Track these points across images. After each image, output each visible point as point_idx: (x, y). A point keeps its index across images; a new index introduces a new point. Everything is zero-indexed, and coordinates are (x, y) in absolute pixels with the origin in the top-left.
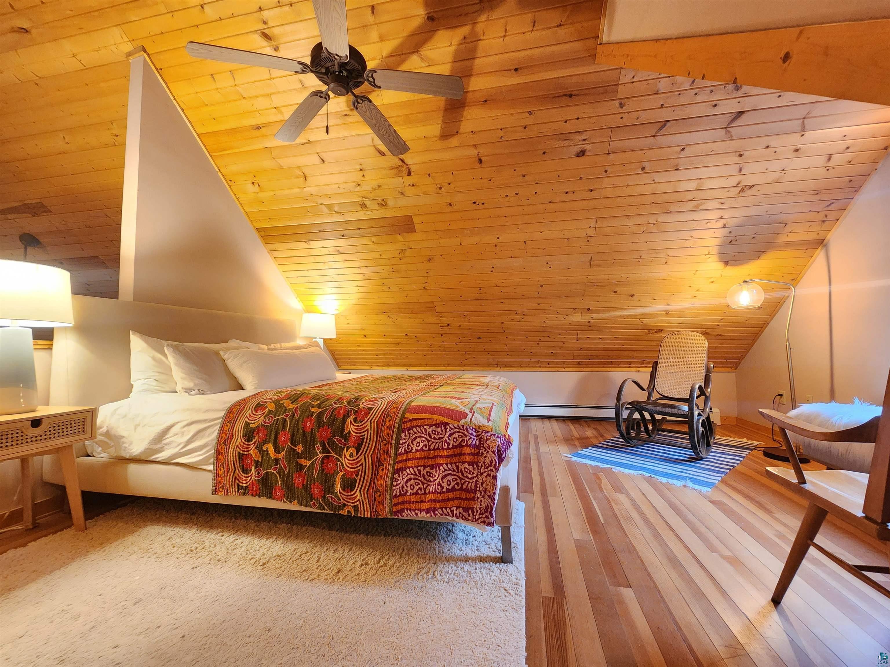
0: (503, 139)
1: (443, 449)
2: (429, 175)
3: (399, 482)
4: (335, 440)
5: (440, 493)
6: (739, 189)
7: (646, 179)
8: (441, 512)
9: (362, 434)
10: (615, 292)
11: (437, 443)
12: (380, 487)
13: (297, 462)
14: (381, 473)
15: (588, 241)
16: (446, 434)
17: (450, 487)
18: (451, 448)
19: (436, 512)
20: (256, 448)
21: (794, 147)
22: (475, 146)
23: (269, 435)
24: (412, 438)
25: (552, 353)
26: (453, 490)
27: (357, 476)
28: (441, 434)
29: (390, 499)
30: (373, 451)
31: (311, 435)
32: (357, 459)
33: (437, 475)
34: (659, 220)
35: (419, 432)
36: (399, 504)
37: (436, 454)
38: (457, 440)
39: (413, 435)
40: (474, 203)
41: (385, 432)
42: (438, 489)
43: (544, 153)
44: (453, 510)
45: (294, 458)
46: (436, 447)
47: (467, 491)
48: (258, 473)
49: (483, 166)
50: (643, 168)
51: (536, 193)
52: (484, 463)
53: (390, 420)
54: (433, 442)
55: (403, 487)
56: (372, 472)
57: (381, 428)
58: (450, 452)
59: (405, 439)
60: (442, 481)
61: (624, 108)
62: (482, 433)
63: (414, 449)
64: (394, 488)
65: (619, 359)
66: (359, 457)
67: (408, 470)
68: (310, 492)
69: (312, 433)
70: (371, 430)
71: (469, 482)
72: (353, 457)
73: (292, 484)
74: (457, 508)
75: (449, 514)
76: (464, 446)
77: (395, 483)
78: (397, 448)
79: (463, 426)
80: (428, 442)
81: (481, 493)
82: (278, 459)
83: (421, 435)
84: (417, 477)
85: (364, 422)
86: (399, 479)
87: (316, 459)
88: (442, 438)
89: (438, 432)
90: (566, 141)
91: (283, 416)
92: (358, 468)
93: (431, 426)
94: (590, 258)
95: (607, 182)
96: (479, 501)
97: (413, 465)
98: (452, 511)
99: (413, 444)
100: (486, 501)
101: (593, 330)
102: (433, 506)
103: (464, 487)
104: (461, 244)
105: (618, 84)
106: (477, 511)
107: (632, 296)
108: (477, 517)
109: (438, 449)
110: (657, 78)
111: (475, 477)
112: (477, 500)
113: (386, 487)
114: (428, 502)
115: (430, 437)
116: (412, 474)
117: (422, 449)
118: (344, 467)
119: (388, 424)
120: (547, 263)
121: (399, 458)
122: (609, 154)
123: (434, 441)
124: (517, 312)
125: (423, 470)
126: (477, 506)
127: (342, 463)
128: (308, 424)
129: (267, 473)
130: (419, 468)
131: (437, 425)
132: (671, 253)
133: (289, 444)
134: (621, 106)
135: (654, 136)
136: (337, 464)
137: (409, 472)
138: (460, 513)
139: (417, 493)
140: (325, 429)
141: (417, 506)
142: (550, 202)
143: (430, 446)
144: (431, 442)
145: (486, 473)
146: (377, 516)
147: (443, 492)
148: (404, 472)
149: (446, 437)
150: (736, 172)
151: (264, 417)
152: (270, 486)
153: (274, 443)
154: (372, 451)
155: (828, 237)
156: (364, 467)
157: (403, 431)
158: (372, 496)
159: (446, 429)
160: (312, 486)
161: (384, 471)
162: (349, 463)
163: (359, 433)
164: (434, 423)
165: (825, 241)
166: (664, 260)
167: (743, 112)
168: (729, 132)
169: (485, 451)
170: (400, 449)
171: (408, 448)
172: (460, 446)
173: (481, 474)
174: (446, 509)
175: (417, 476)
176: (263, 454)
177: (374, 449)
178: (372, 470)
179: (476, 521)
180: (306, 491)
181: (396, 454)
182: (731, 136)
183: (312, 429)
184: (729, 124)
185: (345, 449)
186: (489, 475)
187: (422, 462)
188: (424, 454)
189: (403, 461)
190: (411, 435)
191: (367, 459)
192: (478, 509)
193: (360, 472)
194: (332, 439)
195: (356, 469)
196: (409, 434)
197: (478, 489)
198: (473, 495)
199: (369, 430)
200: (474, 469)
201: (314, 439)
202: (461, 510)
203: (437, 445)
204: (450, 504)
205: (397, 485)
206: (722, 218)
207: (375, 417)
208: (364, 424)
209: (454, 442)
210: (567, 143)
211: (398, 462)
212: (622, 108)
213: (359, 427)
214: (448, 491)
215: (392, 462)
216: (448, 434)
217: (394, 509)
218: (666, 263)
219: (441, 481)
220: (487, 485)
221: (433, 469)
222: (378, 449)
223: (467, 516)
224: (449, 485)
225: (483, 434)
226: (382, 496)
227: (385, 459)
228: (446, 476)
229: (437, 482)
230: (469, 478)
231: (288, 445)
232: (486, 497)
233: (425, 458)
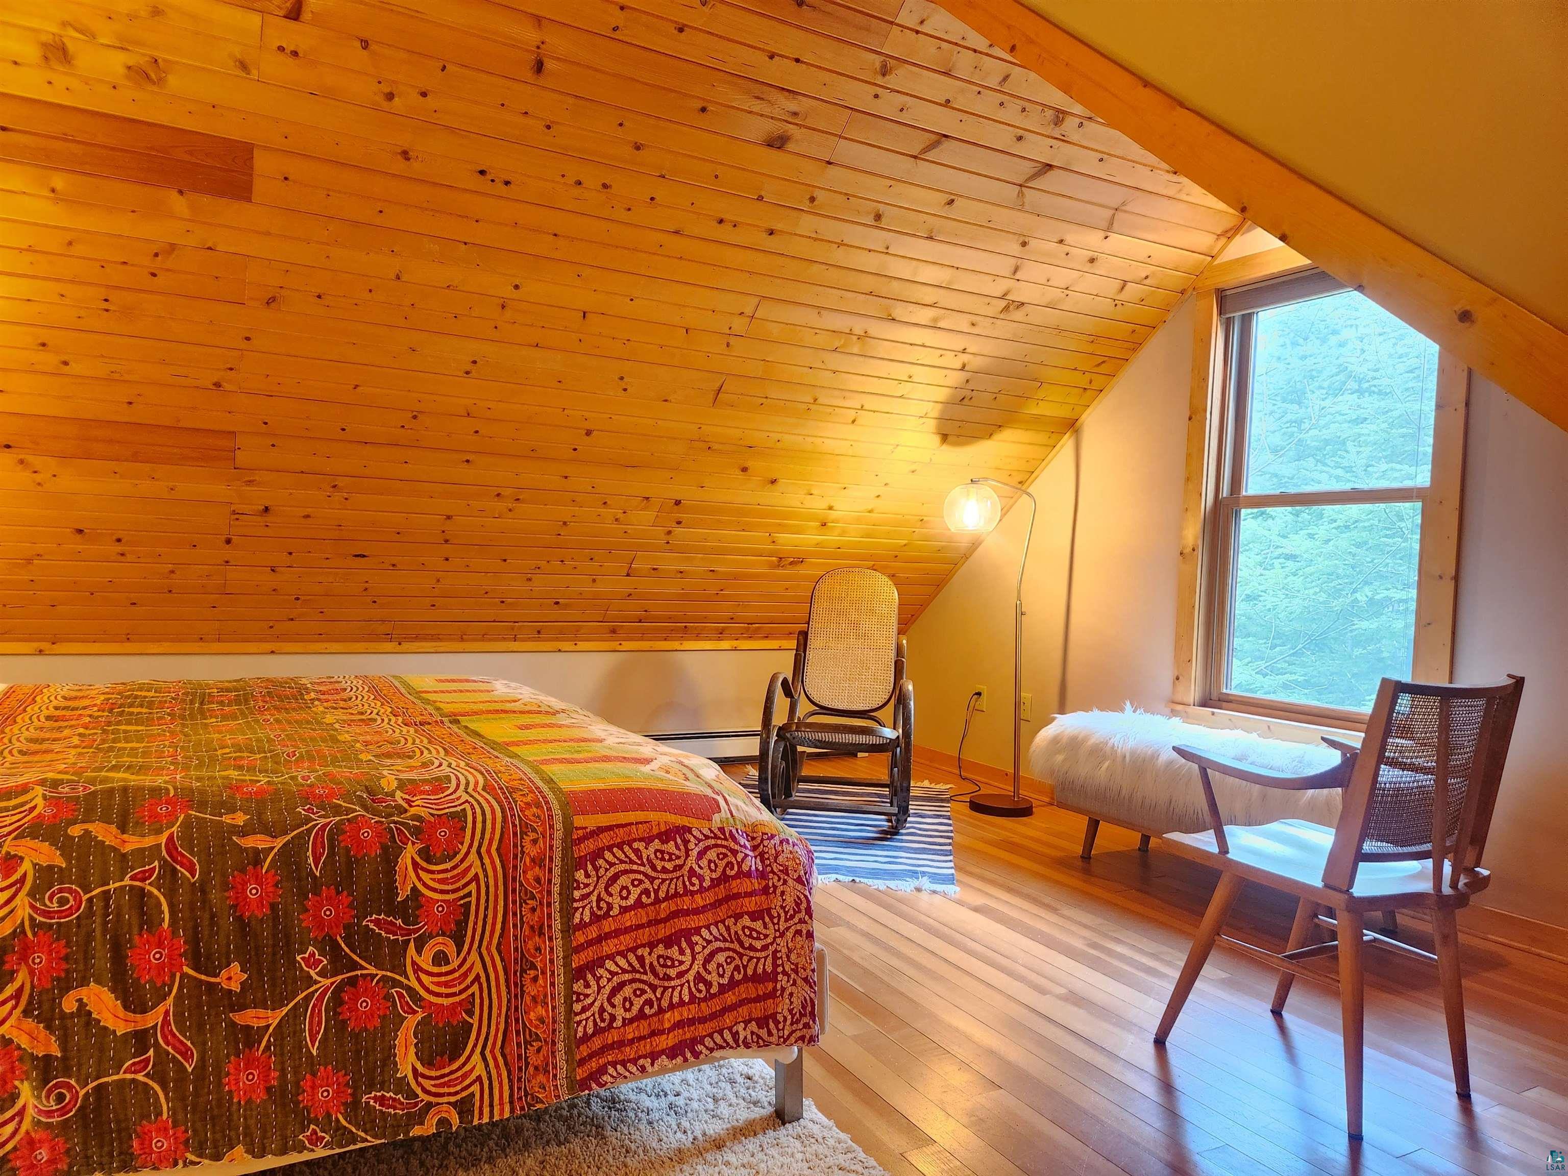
0: (616, 35)
1: (687, 892)
2: (365, 44)
3: (589, 1001)
4: (372, 926)
5: (705, 1000)
6: (1003, 304)
7: (877, 238)
8: (712, 1045)
9: (461, 893)
10: (744, 470)
11: (672, 880)
12: (537, 1027)
13: (233, 1024)
14: (531, 989)
15: (728, 345)
16: (687, 856)
17: (725, 981)
18: (710, 888)
19: (700, 1048)
20: (26, 1013)
21: (1091, 254)
22: (538, 20)
23: (80, 956)
24: (606, 878)
25: (557, 603)
26: (733, 984)
27: (471, 1013)
28: (678, 857)
29: (569, 1052)
30: (501, 936)
31: (275, 926)
32: (460, 966)
33: (687, 958)
34: (872, 332)
35: (622, 862)
36: (591, 1056)
37: (673, 908)
38: (716, 866)
39: (607, 870)
40: (482, 172)
41: (530, 875)
42: (700, 991)
43: (703, 110)
44: (737, 1032)
45: (218, 1015)
46: (672, 891)
47: (756, 979)
48: (60, 1098)
49: (541, 81)
50: (878, 217)
51: (652, 199)
52: (782, 907)
53: (535, 842)
54: (664, 880)
55: (602, 1010)
56: (509, 993)
57: (515, 867)
58: (710, 897)
59: (586, 885)
60: (706, 970)
61: (887, 77)
62: (762, 840)
63: (616, 906)
64: (578, 1018)
65: (705, 620)
66: (465, 960)
67: (609, 964)
68: (297, 1103)
69: (275, 918)
70: (486, 876)
71: (759, 959)
72: (447, 963)
73: (220, 1101)
74: (747, 1023)
75: (728, 1044)
76: (734, 877)
77: (577, 1007)
78: (567, 913)
79: (722, 830)
80: (652, 883)
81: (789, 976)
82: (146, 1031)
83: (627, 867)
84: (638, 976)
85: (459, 857)
86: (588, 991)
87: (307, 999)
88: (680, 867)
89: (670, 854)
90: (759, 102)
91: (127, 881)
92: (470, 992)
93: (648, 840)
94: (718, 385)
95: (807, 224)
96: (786, 995)
97: (623, 948)
98: (735, 1035)
99: (611, 895)
100: (801, 992)
101: (671, 551)
102: (688, 1036)
103: (750, 972)
104: (398, 278)
105: (892, 23)
106: (785, 1019)
107: (773, 482)
108: (786, 1033)
109: (676, 894)
110: (956, 44)
111: (772, 944)
112: (782, 995)
113: (554, 1022)
114: (670, 1030)
115: (654, 868)
116: (624, 971)
117: (639, 904)
118: (421, 999)
119: (532, 851)
120: (622, 378)
121: (580, 938)
122: (829, 163)
123: (664, 876)
124: (500, 490)
125: (650, 954)
126: (783, 1007)
127: (409, 989)
128: (252, 892)
129: (99, 1089)
130: (640, 952)
131: (666, 836)
132: (870, 403)
133: (186, 969)
134: (885, 71)
135: (915, 157)
136: (388, 997)
137: (613, 968)
138: (752, 1033)
139: (641, 1015)
140: (329, 898)
141: (646, 1047)
142: (676, 232)
143: (656, 892)
144: (657, 882)
145: (792, 930)
146: (529, 1105)
147: (713, 996)
148: (601, 971)
149: (691, 862)
150: (1007, 272)
151: (31, 894)
152: (119, 1131)
153: (114, 979)
154: (497, 935)
155: (1083, 417)
156: (485, 985)
157: (580, 863)
158: (520, 1056)
159: (686, 842)
160: (305, 1084)
161: (541, 981)
162: (438, 984)
163: (454, 891)
164: (655, 831)
165: (1078, 424)
166: (852, 414)
167: (1050, 167)
168: (1022, 192)
169: (779, 880)
170: (578, 915)
171: (600, 908)
172: (724, 878)
173: (782, 935)
174: (721, 1033)
175: (639, 972)
176: (64, 1028)
177: (503, 928)
178: (508, 987)
179: (784, 1042)
180: (284, 1105)
181: (569, 929)
182: (1023, 205)
183: (273, 907)
184: (1028, 180)
185: (412, 944)
186: (798, 932)
187: (645, 935)
188: (647, 914)
189: (590, 943)
190: (602, 871)
191: (487, 959)
192: (786, 1013)
193: (477, 1001)
194: (359, 924)
195: (464, 996)
196: (596, 869)
197: (780, 969)
198: (770, 986)
199: (481, 876)
200: (765, 926)
201: (287, 937)
202: (753, 1026)
203: (673, 886)
204: (728, 1019)
205: (584, 1010)
206: (964, 351)
207: (487, 836)
208: (462, 861)
209: (711, 871)
210: (757, 106)
211: (579, 949)
212: (884, 75)
213: (449, 875)
214: (723, 989)
215: (559, 953)
216: (694, 853)
217: (580, 1074)
218: (853, 422)
219: (702, 970)
220: (799, 955)
221: (671, 947)
222: (515, 926)
223: (765, 1036)
224: (722, 976)
225: (766, 843)
226: (544, 1051)
227: (538, 949)
228: (712, 955)
229: (690, 976)
230: (756, 950)
231: (184, 975)
232: (799, 981)
233: (650, 924)
